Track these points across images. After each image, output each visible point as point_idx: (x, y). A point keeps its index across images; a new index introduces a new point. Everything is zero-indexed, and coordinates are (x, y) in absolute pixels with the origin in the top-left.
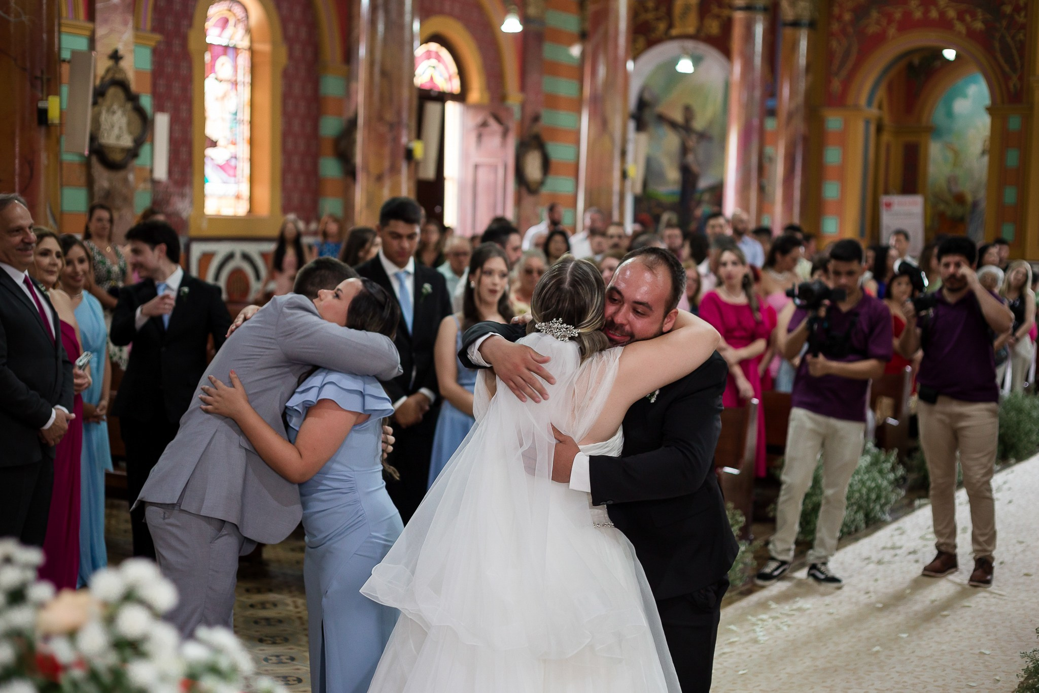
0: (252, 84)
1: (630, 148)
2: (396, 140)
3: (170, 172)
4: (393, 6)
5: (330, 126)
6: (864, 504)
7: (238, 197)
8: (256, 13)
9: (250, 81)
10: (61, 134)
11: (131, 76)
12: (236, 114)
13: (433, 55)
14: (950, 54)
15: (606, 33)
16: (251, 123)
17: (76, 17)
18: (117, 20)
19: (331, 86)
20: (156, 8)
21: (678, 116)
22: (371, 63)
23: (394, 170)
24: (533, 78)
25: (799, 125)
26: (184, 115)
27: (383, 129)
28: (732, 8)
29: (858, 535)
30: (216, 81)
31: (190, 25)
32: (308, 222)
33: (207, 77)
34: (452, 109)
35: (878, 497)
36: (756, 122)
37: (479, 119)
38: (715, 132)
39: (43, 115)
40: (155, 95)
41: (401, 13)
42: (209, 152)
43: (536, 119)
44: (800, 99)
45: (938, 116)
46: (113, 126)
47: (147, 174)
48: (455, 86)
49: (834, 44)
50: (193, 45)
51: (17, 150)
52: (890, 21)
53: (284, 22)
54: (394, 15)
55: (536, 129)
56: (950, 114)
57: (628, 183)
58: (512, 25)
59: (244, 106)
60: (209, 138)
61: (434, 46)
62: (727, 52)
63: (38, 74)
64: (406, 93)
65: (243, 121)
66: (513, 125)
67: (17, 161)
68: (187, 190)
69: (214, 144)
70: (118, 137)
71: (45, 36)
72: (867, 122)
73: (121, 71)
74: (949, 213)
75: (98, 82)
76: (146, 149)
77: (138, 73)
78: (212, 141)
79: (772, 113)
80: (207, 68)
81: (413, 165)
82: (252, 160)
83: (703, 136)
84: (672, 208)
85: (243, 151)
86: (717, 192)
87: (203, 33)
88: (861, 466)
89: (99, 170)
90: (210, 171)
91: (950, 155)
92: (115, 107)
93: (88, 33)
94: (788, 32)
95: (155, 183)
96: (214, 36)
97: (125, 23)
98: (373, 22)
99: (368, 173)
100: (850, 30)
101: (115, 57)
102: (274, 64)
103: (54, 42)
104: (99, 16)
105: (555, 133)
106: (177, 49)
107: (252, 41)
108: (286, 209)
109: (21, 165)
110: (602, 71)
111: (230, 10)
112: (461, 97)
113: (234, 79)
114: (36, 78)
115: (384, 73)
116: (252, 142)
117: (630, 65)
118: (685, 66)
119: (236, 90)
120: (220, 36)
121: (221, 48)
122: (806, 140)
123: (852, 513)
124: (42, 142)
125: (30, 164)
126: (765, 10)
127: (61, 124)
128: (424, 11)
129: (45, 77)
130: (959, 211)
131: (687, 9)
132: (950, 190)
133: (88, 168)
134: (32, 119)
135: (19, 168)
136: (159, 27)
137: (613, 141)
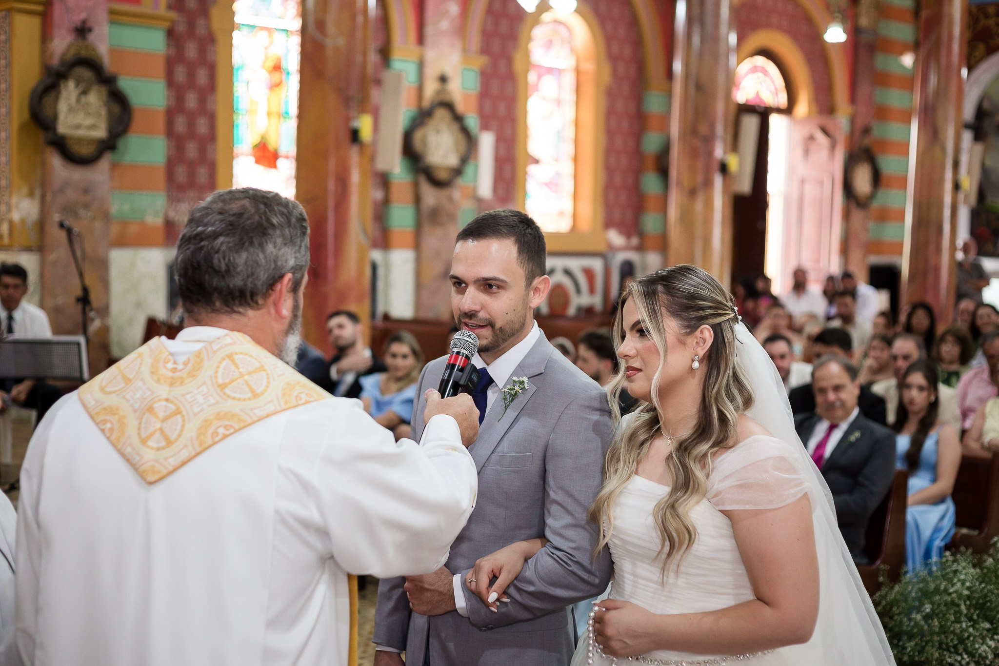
0: (578, 104)
1: (964, 159)
2: (710, 153)
3: (495, 189)
4: (709, 19)
5: (652, 143)
7: (561, 213)
8: (581, 32)
9: (575, 100)
11: (457, 97)
12: (560, 132)
13: (759, 68)
15: (938, 39)
16: (576, 140)
17: (407, 42)
18: (444, 44)
19: (654, 103)
20: (483, 32)
22: (687, 78)
24: (863, 89)
26: (508, 133)
27: (697, 143)
30: (540, 100)
31: (515, 47)
32: (628, 235)
33: (531, 96)
34: (777, 121)
37: (805, 131)
39: (355, 136)
40: (482, 114)
41: (716, 25)
42: (532, 170)
43: (866, 131)
46: (439, 146)
47: (471, 192)
48: (782, 100)
50: (518, 66)
51: (331, 168)
53: (609, 40)
54: (709, 28)
55: (866, 142)
57: (961, 196)
58: (835, 34)
59: (569, 124)
60: (531, 156)
61: (760, 60)
63: (353, 93)
64: (720, 107)
65: (567, 138)
66: (840, 137)
67: (331, 179)
69: (537, 162)
70: (445, 156)
71: (359, 58)
73: (448, 92)
75: (426, 103)
76: (470, 167)
77: (465, 95)
78: (534, 158)
80: (531, 87)
81: (727, 177)
82: (576, 177)
85: (567, 168)
87: (527, 53)
89: (426, 189)
90: (532, 186)
92: (442, 127)
93: (417, 58)
95: (479, 201)
96: (539, 55)
97: (453, 47)
98: (688, 35)
99: (682, 186)
101: (443, 79)
102: (597, 83)
104: (428, 40)
105: (885, 145)
106: (502, 70)
107: (578, 61)
108: (608, 224)
109: (336, 183)
110: (933, 80)
111: (554, 32)
112: (788, 111)
113: (558, 98)
114: (351, 97)
115: (699, 87)
116: (576, 159)
120: (546, 58)
124: (355, 158)
125: (343, 181)
128: (749, 24)
129: (359, 97)
133: (416, 186)
134: (345, 137)
135: (331, 185)
136: (485, 50)
137: (944, 152)
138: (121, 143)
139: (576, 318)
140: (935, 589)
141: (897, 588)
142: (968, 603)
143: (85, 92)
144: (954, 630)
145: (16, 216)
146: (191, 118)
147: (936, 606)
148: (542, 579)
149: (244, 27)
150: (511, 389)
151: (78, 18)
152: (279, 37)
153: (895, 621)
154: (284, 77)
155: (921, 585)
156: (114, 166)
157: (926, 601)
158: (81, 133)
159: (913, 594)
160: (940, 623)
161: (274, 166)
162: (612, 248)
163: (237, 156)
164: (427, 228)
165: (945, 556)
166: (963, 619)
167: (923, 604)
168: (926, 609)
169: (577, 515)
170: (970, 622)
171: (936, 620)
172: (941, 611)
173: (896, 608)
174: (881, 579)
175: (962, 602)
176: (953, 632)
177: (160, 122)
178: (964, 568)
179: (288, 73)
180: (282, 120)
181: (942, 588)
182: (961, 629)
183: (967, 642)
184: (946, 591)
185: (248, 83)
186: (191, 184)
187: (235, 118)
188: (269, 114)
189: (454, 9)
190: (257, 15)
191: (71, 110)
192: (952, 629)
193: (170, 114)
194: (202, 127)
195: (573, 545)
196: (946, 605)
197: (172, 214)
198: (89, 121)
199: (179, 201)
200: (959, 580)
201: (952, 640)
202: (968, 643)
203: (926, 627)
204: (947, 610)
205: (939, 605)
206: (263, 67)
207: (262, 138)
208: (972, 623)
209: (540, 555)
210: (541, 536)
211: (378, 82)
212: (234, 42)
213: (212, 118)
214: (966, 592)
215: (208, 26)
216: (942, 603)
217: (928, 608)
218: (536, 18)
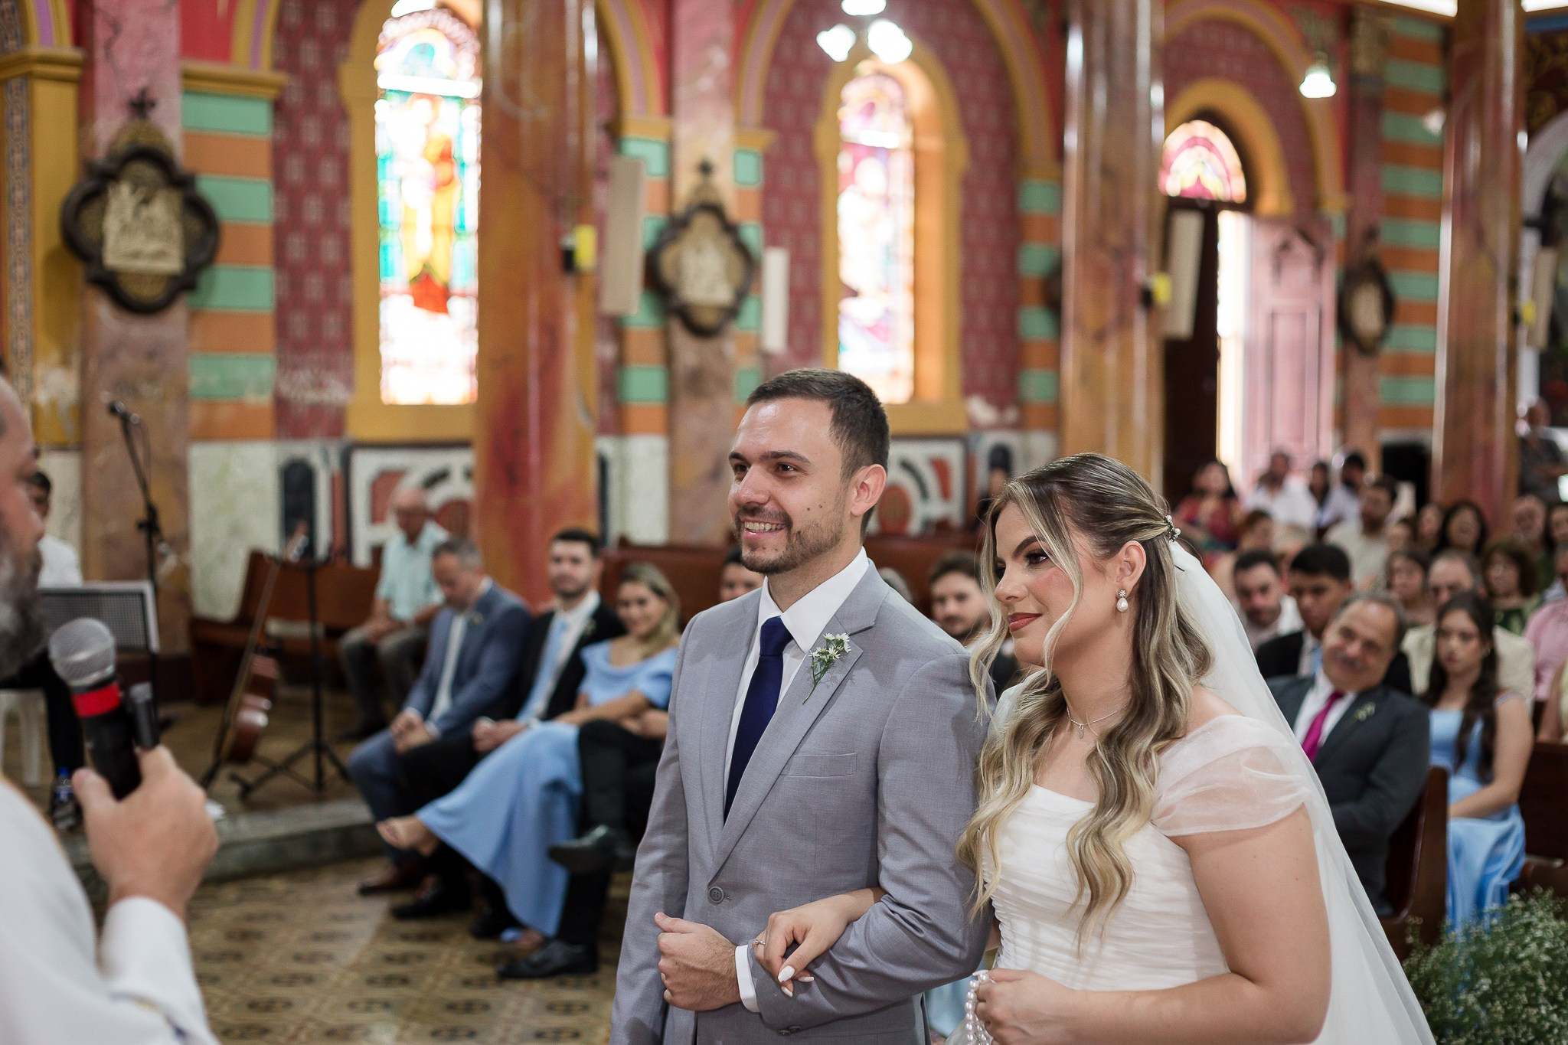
0: (917, 202)
1: (1526, 276)
2: (1126, 275)
3: (790, 338)
4: (1120, 65)
5: (1034, 260)
7: (894, 374)
8: (919, 91)
9: (912, 196)
11: (728, 197)
12: (890, 247)
13: (1200, 140)
15: (1480, 92)
16: (916, 260)
17: (647, 111)
18: (706, 113)
19: (1035, 198)
20: (766, 93)
22: (1087, 158)
23: (1123, 323)
24: (1365, 170)
26: (809, 251)
27: (1105, 259)
30: (858, 196)
31: (818, 114)
32: (1002, 408)
33: (843, 191)
34: (1230, 225)
37: (1276, 237)
39: (568, 259)
40: (767, 222)
41: (1132, 73)
42: (849, 306)
43: (1371, 234)
46: (701, 273)
47: (753, 342)
48: (1237, 189)
50: (822, 144)
51: (533, 312)
53: (963, 101)
54: (1121, 78)
55: (1372, 251)
57: (1523, 334)
58: (1318, 85)
59: (903, 235)
60: (845, 285)
61: (1202, 128)
64: (1140, 200)
65: (902, 257)
66: (1332, 246)
69: (854, 294)
70: (710, 289)
73: (714, 188)
75: (680, 207)
76: (750, 309)
77: (740, 191)
78: (853, 290)
80: (843, 178)
81: (1154, 315)
82: (916, 317)
85: (903, 303)
87: (837, 125)
89: (682, 340)
90: (848, 333)
92: (705, 242)
93: (664, 136)
95: (766, 357)
96: (854, 128)
97: (720, 117)
98: (1088, 92)
99: (1083, 327)
101: (705, 169)
102: (946, 168)
103: (586, 145)
104: (680, 108)
105: (1402, 256)
106: (798, 150)
107: (915, 134)
108: (969, 388)
109: (539, 336)
110: (1474, 152)
111: (878, 90)
112: (1247, 206)
113: (886, 193)
114: (561, 199)
115: (1106, 171)
116: (916, 289)
117: (1522, 139)
120: (864, 130)
124: (570, 297)
125: (551, 332)
128: (1184, 72)
129: (571, 198)
133: (666, 335)
134: (552, 262)
135: (533, 338)
136: (771, 120)
137: (1494, 264)
138: (204, 279)
139: (921, 538)
140: (1495, 953)
141: (1435, 953)
142: (1549, 974)
143: (146, 201)
144: (1528, 1017)
145: (42, 397)
146: (313, 237)
147: (1497, 981)
148: (877, 952)
149: (392, 93)
150: (822, 654)
151: (133, 87)
152: (448, 109)
153: (1434, 1005)
154: (456, 170)
155: (1474, 948)
156: (194, 315)
157: (1482, 974)
158: (141, 264)
159: (1462, 963)
160: (1504, 1007)
161: (444, 309)
162: (975, 427)
163: (386, 295)
164: (684, 402)
165: (1510, 902)
166: (1541, 1000)
167: (1476, 978)
168: (1482, 985)
169: (930, 851)
170: (1552, 1005)
171: (1498, 1002)
172: (1506, 988)
173: (1435, 984)
174: (1410, 940)
175: (1540, 973)
176: (1527, 1022)
177: (265, 244)
178: (1541, 920)
179: (463, 165)
180: (454, 237)
181: (1507, 952)
182: (1538, 1017)
183: (1549, 1036)
184: (1513, 957)
185: (400, 181)
186: (315, 340)
187: (381, 235)
188: (434, 229)
189: (720, 58)
190: (413, 75)
191: (125, 229)
192: (1524, 1016)
193: (281, 232)
194: (330, 249)
195: (925, 898)
196: (1514, 978)
197: (285, 388)
198: (153, 246)
199: (295, 367)
200: (1534, 939)
201: (1524, 1034)
202: (1550, 1038)
203: (1483, 1014)
204: (1516, 987)
205: (1503, 979)
206: (424, 155)
207: (425, 266)
208: (1556, 1007)
209: (872, 914)
210: (873, 883)
211: (603, 175)
212: (378, 117)
213: (345, 237)
214: (1545, 958)
215: (337, 94)
216: (1506, 976)
217: (1485, 984)
218: (849, 70)
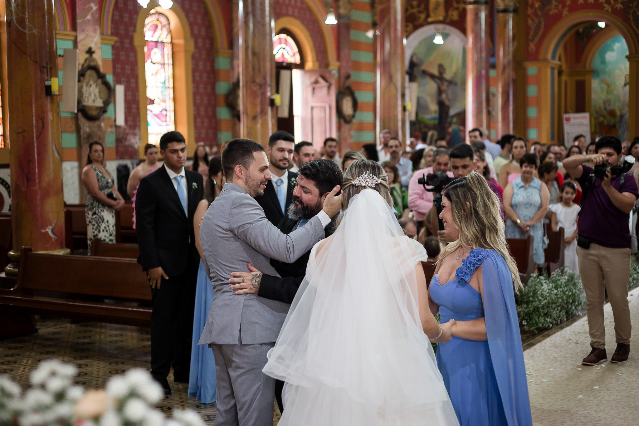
0: (173, 65)
1: (407, 92)
2: (264, 94)
3: (126, 121)
4: (258, 12)
6: (566, 306)
8: (174, 20)
9: (172, 63)
10: (60, 101)
11: (100, 63)
12: (165, 83)
13: (283, 41)
14: (602, 25)
15: (389, 23)
16: (174, 88)
17: (65, 29)
18: (90, 29)
19: (222, 63)
20: (113, 21)
21: (435, 72)
22: (247, 48)
23: (263, 112)
24: (344, 52)
25: (510, 72)
26: (133, 85)
27: (256, 88)
28: (465, 3)
29: (562, 325)
30: (151, 64)
31: (135, 31)
33: (146, 61)
34: (296, 73)
35: (574, 301)
36: (484, 72)
37: (313, 79)
38: (458, 80)
39: (48, 89)
40: (115, 74)
41: (263, 17)
42: (149, 107)
43: (348, 77)
44: (510, 57)
45: (596, 63)
46: (90, 95)
47: (112, 123)
48: (297, 59)
49: (530, 22)
50: (137, 42)
51: (34, 111)
52: (564, 7)
53: (191, 25)
54: (259, 18)
55: (348, 83)
56: (603, 62)
57: (407, 114)
58: (331, 20)
59: (169, 77)
60: (149, 98)
61: (283, 36)
62: (463, 31)
63: (45, 65)
64: (268, 66)
65: (169, 87)
66: (333, 82)
67: (34, 119)
68: (137, 131)
69: (152, 102)
70: (94, 101)
71: (47, 41)
72: (553, 69)
73: (94, 60)
74: (605, 122)
75: (81, 68)
76: (111, 107)
77: (104, 61)
78: (151, 100)
79: (493, 66)
80: (146, 56)
81: (275, 109)
82: (175, 111)
83: (451, 82)
84: (434, 128)
85: (170, 105)
86: (462, 116)
87: (143, 35)
88: (562, 282)
89: (83, 122)
90: (150, 119)
91: (606, 87)
92: (91, 82)
93: (73, 38)
94: (501, 15)
95: (117, 127)
96: (149, 36)
97: (95, 31)
98: (246, 23)
99: (247, 115)
100: (539, 13)
101: (90, 52)
102: (186, 51)
103: (54, 44)
104: (78, 27)
105: (359, 84)
106: (127, 45)
107: (172, 38)
108: (197, 140)
109: (37, 121)
110: (387, 46)
111: (158, 20)
112: (301, 66)
113: (162, 62)
114: (43, 67)
115: (254, 54)
116: (175, 100)
117: (405, 41)
118: (438, 40)
119: (164, 69)
120: (152, 36)
121: (154, 44)
122: (514, 81)
123: (558, 312)
124: (49, 106)
125: (42, 120)
126: (486, 3)
127: (60, 95)
128: (277, 14)
129: (48, 67)
130: (612, 121)
131: (437, 5)
132: (605, 109)
133: (77, 119)
134: (42, 92)
135: (35, 123)
136: (115, 32)
137: (396, 89)
189: (94, 7)
218: (147, 13)
